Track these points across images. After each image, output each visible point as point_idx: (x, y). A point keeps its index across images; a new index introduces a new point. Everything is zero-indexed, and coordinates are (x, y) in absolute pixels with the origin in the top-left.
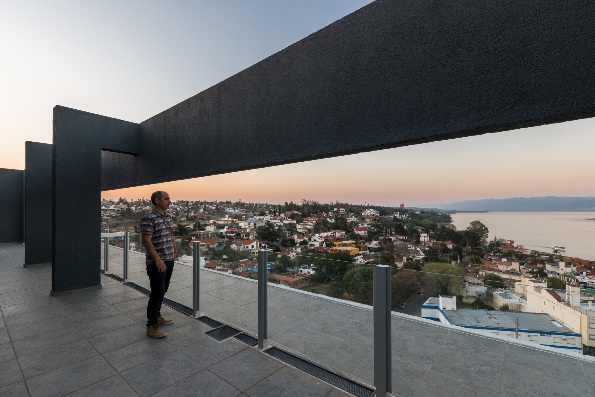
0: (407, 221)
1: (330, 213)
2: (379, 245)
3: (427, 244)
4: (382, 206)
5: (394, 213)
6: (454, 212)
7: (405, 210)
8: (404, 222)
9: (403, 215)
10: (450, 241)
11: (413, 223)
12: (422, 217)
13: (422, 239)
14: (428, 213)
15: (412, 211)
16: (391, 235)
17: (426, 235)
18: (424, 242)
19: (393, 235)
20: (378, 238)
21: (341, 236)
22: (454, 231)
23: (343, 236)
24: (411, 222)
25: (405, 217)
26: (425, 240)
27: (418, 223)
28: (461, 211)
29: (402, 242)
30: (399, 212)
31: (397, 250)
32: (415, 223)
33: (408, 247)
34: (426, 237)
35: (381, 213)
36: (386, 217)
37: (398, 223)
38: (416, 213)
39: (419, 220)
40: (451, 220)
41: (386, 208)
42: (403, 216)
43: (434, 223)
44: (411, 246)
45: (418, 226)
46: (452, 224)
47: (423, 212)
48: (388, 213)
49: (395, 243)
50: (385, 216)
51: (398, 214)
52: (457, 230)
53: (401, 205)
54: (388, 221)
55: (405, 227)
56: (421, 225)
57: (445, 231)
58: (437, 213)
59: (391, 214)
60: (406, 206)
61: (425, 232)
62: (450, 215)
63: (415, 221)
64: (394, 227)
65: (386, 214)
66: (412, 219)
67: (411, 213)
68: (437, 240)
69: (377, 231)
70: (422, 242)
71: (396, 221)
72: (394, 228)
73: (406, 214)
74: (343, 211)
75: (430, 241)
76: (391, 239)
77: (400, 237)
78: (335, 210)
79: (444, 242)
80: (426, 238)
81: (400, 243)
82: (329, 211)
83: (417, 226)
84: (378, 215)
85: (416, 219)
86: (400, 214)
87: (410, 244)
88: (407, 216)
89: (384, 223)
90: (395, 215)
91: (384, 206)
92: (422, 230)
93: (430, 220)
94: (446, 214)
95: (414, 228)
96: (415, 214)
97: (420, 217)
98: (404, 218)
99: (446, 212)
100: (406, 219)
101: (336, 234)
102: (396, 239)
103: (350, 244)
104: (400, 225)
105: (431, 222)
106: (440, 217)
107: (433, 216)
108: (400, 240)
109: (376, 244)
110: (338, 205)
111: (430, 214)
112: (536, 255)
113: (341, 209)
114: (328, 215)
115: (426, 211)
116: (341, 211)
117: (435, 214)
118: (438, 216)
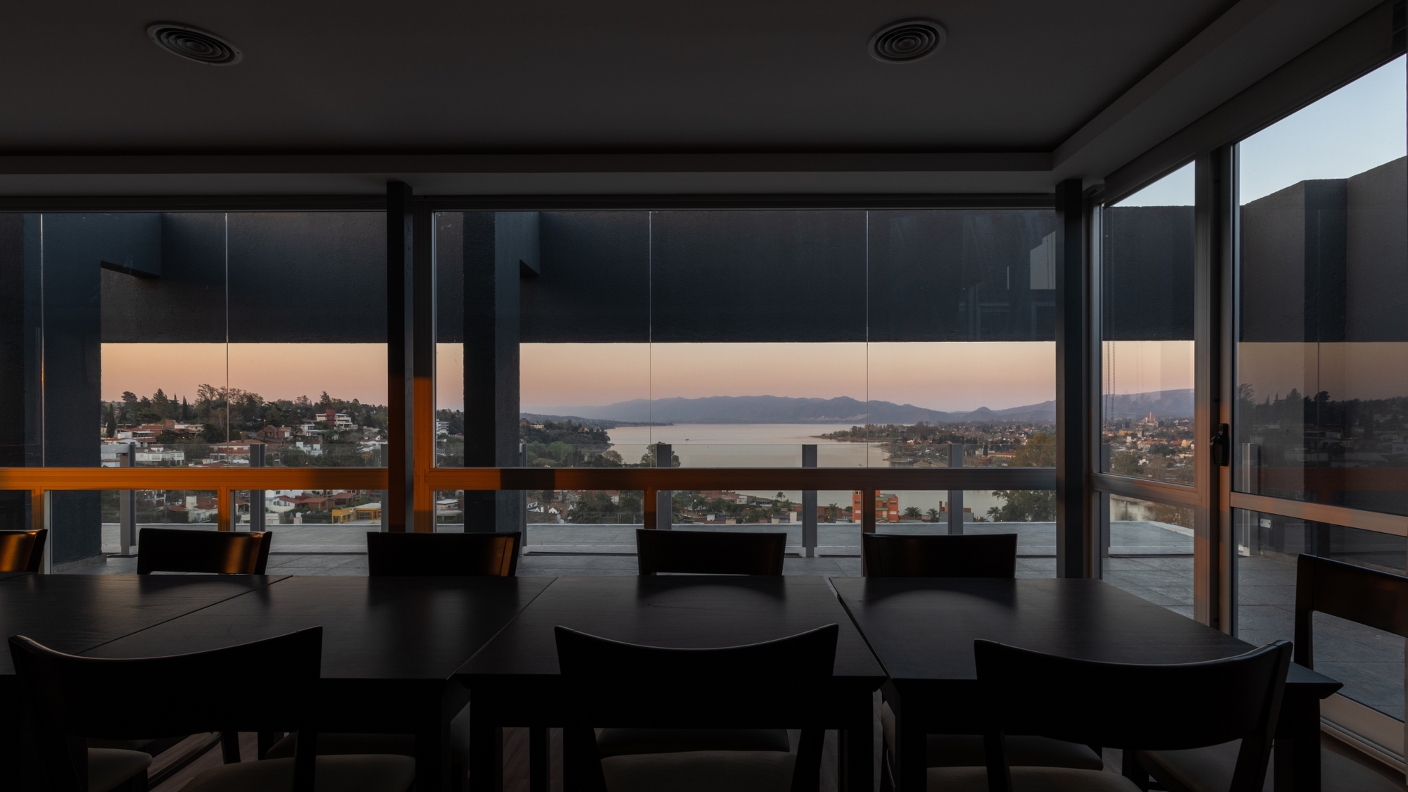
1: (305, 428)
2: (457, 508)
4: (454, 410)
6: (613, 425)
10: (614, 489)
11: (531, 450)
12: (548, 436)
14: (560, 427)
15: (527, 422)
27: (543, 451)
28: (625, 423)
32: (535, 452)
33: (529, 507)
35: (453, 428)
38: (535, 426)
39: (544, 444)
40: (609, 442)
43: (576, 450)
45: (542, 457)
46: (614, 452)
47: (549, 425)
52: (623, 463)
56: (549, 455)
58: (580, 426)
62: (605, 431)
63: (536, 445)
66: (528, 442)
74: (344, 423)
78: (321, 418)
79: (603, 493)
82: (303, 423)
83: (540, 459)
84: (446, 433)
87: (533, 499)
91: (457, 411)
93: (567, 443)
94: (598, 430)
96: (534, 430)
97: (545, 438)
99: (596, 425)
105: (571, 449)
106: (585, 435)
107: (572, 434)
109: (449, 507)
110: (328, 405)
111: (565, 431)
112: (755, 504)
113: (339, 416)
114: (299, 434)
115: (556, 423)
116: (338, 423)
117: (575, 429)
118: (583, 433)
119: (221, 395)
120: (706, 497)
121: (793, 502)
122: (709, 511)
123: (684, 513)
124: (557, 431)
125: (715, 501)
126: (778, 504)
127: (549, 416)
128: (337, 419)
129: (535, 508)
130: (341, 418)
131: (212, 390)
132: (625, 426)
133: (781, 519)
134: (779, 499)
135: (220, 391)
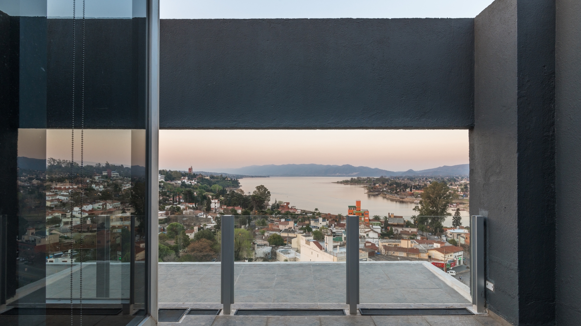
0: (196, 187)
1: (97, 178)
2: (165, 215)
3: (217, 211)
4: (168, 170)
5: (182, 178)
6: (242, 177)
7: (194, 174)
8: (193, 188)
9: (192, 180)
10: (239, 206)
11: (202, 189)
12: (211, 182)
13: (213, 206)
14: (217, 178)
15: (202, 175)
16: (180, 203)
17: (216, 201)
18: (215, 208)
19: (182, 203)
20: (164, 207)
21: (115, 208)
22: (242, 196)
23: (117, 207)
24: (200, 188)
25: (194, 182)
26: (216, 207)
27: (208, 189)
28: (247, 176)
29: (192, 211)
30: (188, 177)
31: (187, 220)
32: (204, 189)
33: (199, 215)
34: (217, 203)
35: (167, 178)
36: (173, 183)
37: (187, 189)
38: (206, 177)
39: (209, 186)
40: (239, 185)
41: (172, 172)
42: (192, 182)
43: (224, 189)
44: (202, 214)
45: (208, 192)
46: (240, 189)
47: (212, 177)
48: (175, 178)
49: (184, 212)
50: (171, 181)
51: (186, 179)
52: (245, 195)
53: (189, 169)
54: (175, 187)
55: (195, 193)
56: (211, 191)
57: (234, 196)
58: (226, 177)
59: (178, 179)
60: (194, 170)
61: (216, 199)
62: (238, 180)
63: (205, 186)
64: (183, 193)
65: (173, 179)
66: (202, 185)
67: (200, 178)
68: (227, 206)
69: (162, 199)
70: (213, 208)
71: (184, 187)
72: (182, 195)
73: (195, 179)
74: (116, 176)
75: (221, 207)
76: (179, 208)
77: (189, 205)
78: (105, 173)
79: (234, 208)
80: (217, 205)
81: (190, 211)
82: (95, 176)
83: (207, 192)
84: (164, 180)
85: (206, 185)
86: (188, 179)
87: (201, 211)
88: (196, 181)
89: (171, 189)
90: (183, 180)
91: (170, 170)
92: (213, 196)
93: (220, 185)
94: (235, 179)
95: (204, 194)
96: (205, 179)
97: (210, 183)
98: (193, 184)
99: (234, 177)
100: (195, 184)
101: (106, 206)
102: (185, 208)
103: (127, 218)
104: (190, 191)
105: (221, 188)
106: (229, 182)
107: (223, 181)
108: (190, 208)
109: (161, 215)
110: (108, 167)
111: (219, 180)
112: (304, 214)
113: (113, 173)
114: (94, 181)
115: (215, 176)
116: (112, 176)
117: (224, 179)
118: (228, 181)
119: (58, 163)
120: (282, 211)
121: (322, 213)
122: (282, 218)
123: (271, 218)
124: (216, 180)
125: (285, 212)
126: (315, 214)
127: (213, 173)
128: (112, 174)
129: (202, 215)
130: (114, 174)
131: (54, 160)
132: (247, 177)
133: (315, 221)
134: (316, 211)
135: (58, 161)
